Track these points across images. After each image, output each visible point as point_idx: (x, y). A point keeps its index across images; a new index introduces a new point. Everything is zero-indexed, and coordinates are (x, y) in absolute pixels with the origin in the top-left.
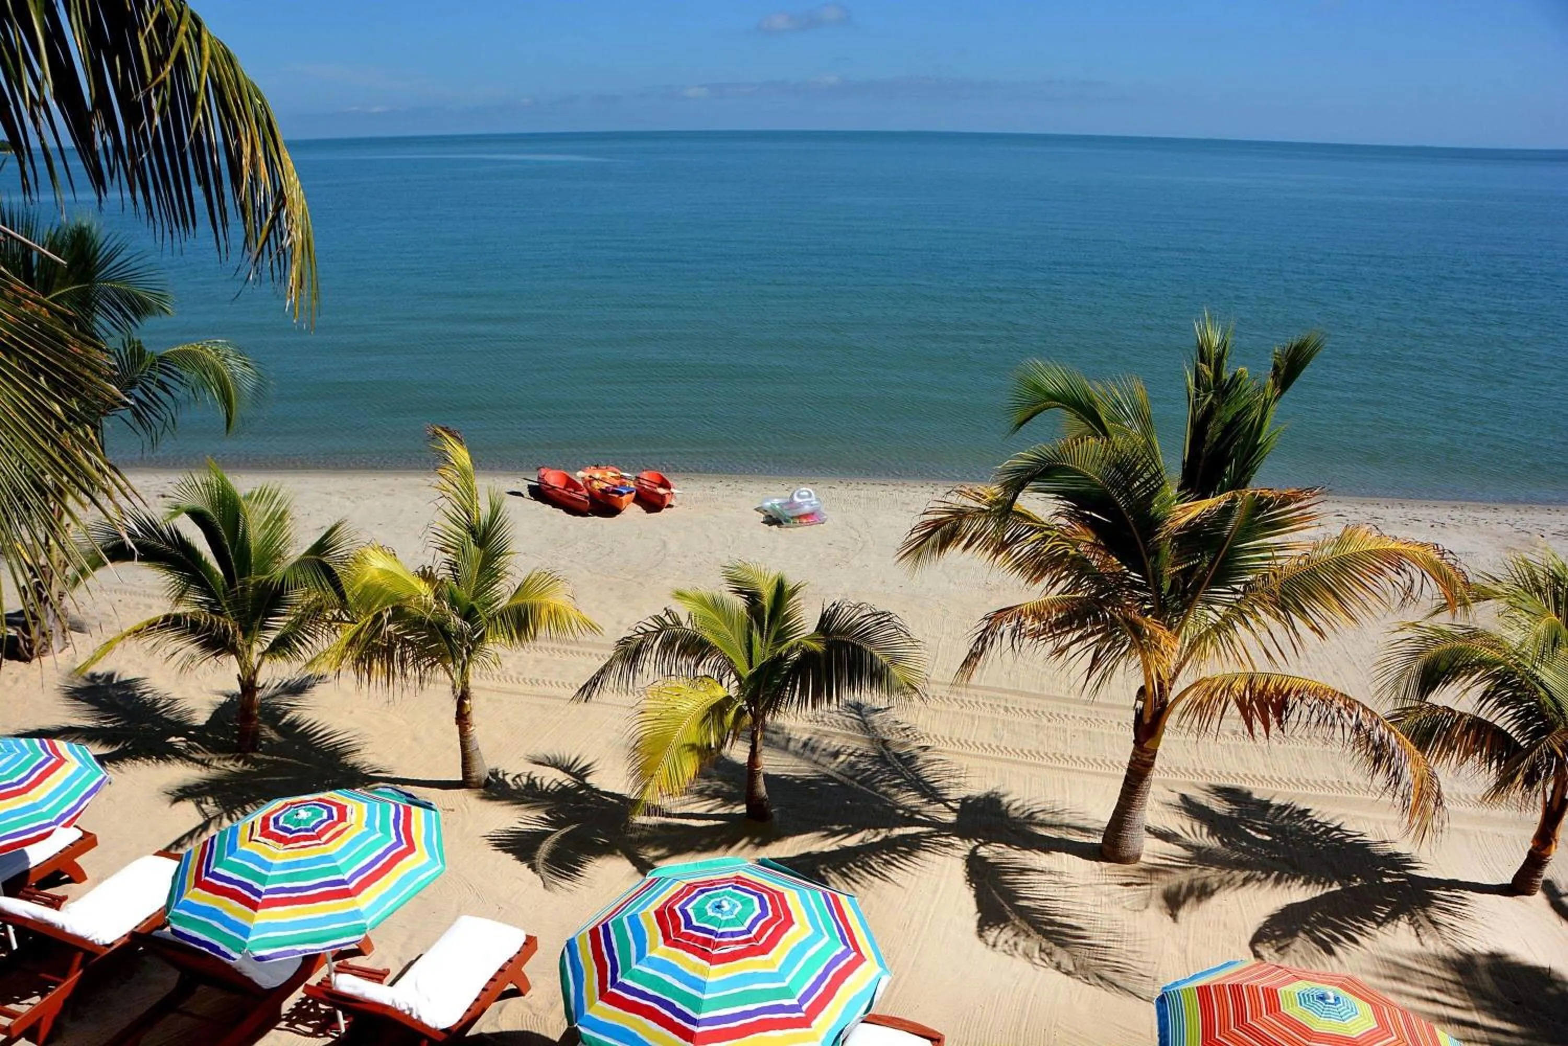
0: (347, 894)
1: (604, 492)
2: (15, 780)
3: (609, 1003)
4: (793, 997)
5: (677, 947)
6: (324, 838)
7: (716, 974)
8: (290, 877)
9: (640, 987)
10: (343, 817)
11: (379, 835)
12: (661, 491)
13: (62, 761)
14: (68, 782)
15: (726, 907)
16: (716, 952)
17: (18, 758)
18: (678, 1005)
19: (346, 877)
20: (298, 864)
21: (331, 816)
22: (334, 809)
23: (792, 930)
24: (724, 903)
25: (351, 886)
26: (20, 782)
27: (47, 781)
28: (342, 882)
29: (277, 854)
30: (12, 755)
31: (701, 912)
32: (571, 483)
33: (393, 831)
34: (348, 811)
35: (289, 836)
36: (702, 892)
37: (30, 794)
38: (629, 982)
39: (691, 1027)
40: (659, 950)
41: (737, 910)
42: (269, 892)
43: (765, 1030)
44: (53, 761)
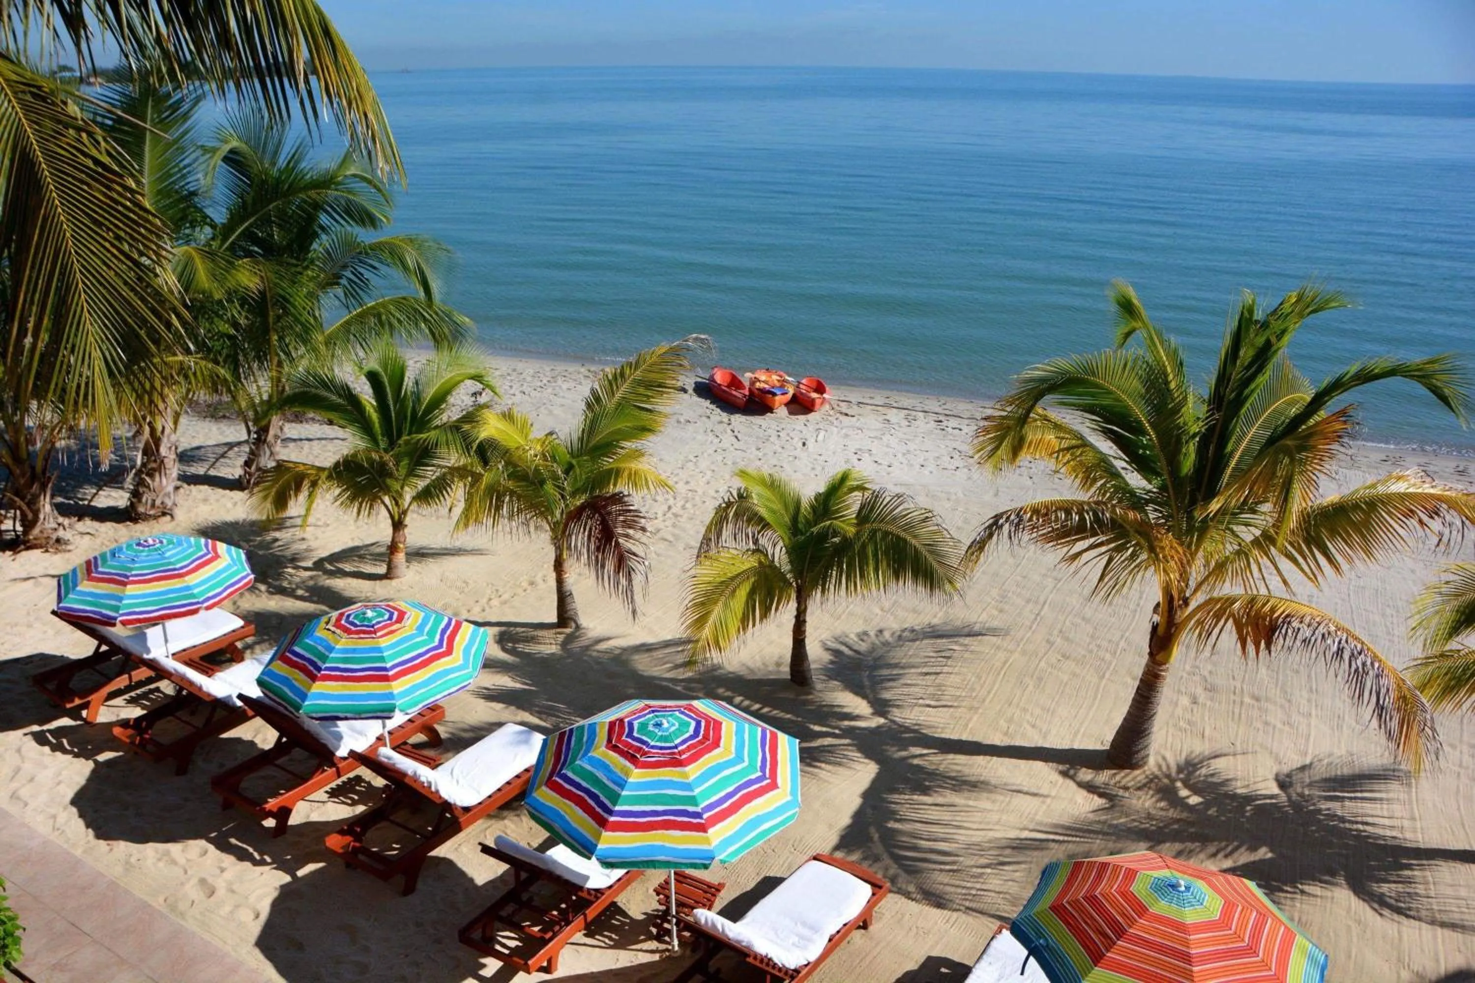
0: (386, 679)
1: (763, 391)
2: (178, 566)
3: (551, 789)
4: (697, 805)
5: (615, 751)
6: (379, 634)
7: (636, 776)
8: (346, 660)
9: (577, 779)
10: (400, 620)
11: (425, 637)
12: (814, 395)
13: (217, 557)
14: (219, 573)
15: (666, 725)
16: (643, 759)
17: (185, 550)
18: (602, 798)
19: (389, 665)
20: (354, 651)
21: (390, 618)
22: (396, 614)
23: (716, 752)
24: (664, 721)
25: (391, 673)
26: (182, 568)
27: (201, 571)
28: (385, 669)
29: (343, 643)
30: (180, 548)
31: (644, 726)
32: (735, 382)
33: (438, 637)
34: (406, 617)
35: (353, 628)
36: (653, 712)
37: (187, 578)
38: (570, 774)
39: (606, 815)
40: (601, 751)
41: (673, 729)
42: (327, 669)
43: (667, 829)
44: (209, 556)
